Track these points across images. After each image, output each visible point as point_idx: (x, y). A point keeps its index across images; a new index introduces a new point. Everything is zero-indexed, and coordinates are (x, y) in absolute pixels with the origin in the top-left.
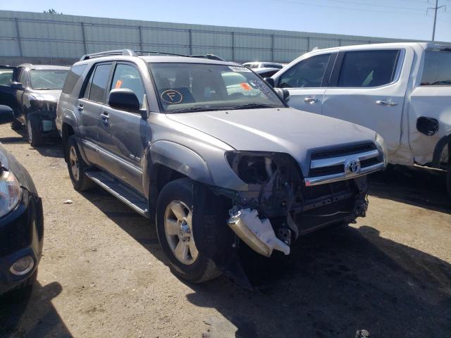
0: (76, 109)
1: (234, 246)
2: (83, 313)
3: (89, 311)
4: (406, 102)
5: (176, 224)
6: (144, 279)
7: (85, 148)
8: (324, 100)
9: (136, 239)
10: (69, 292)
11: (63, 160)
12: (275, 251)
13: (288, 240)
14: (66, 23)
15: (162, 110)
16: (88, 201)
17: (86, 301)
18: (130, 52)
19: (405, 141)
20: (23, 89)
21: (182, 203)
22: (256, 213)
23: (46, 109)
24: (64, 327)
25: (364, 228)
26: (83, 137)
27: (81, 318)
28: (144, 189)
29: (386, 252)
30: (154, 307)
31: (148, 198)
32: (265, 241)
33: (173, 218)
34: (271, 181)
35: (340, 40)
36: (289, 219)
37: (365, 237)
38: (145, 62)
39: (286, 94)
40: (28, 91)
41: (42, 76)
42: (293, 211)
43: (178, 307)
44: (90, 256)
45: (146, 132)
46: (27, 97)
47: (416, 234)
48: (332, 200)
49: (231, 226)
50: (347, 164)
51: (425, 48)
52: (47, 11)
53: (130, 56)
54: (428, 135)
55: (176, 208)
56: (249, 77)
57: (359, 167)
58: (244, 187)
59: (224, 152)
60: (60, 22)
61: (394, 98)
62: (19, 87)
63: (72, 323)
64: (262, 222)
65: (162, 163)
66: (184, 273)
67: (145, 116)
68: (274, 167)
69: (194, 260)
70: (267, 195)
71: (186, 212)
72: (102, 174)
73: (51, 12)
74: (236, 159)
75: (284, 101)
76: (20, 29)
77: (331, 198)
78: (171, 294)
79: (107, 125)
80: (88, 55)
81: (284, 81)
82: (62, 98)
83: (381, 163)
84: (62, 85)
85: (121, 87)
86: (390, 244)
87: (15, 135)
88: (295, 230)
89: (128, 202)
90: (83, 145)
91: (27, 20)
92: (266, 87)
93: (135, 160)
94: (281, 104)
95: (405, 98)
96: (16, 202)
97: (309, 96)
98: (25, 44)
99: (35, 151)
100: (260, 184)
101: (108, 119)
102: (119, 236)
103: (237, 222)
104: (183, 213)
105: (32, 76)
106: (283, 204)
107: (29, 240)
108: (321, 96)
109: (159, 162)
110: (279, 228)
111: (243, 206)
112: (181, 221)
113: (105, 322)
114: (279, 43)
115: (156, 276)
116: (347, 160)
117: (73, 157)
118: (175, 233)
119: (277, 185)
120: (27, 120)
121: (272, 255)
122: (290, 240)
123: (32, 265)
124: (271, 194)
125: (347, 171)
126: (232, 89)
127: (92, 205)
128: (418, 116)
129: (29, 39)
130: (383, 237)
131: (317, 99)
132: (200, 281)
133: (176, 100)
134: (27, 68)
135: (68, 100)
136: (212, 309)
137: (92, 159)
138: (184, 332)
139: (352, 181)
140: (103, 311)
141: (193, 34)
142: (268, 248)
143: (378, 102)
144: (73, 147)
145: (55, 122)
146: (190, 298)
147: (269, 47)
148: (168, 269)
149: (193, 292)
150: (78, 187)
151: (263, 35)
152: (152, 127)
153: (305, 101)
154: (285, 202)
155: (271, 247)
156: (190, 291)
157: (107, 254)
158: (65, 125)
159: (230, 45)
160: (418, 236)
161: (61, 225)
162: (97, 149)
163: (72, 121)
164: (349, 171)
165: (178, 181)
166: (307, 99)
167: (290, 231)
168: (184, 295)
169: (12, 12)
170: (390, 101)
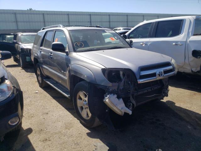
0: (39, 52)
1: (107, 111)
2: (41, 141)
3: (44, 141)
4: (187, 43)
5: (81, 101)
6: (68, 126)
7: (43, 69)
8: (149, 44)
9: (65, 108)
10: (35, 132)
11: (34, 74)
12: (125, 113)
13: (131, 108)
14: (37, 14)
15: (75, 51)
16: (45, 92)
17: (43, 136)
18: (61, 26)
19: (187, 61)
20: (18, 44)
21: (84, 92)
22: (116, 96)
23: (28, 52)
24: (33, 148)
25: (168, 102)
26: (42, 64)
27: (40, 143)
28: (68, 86)
29: (178, 113)
30: (72, 138)
31: (69, 90)
32: (120, 108)
33: (80, 99)
34: (123, 81)
35: (158, 16)
36: (131, 98)
37: (169, 105)
38: (67, 30)
39: (131, 42)
40: (20, 45)
41: (26, 38)
42: (134, 95)
43: (83, 138)
44: (45, 116)
45: (68, 61)
46: (19, 47)
47: (192, 104)
48: (151, 89)
49: (105, 102)
50: (158, 73)
51: (195, 18)
52: (29, 9)
53: (61, 28)
54: (197, 58)
55: (81, 94)
56: (114, 35)
57: (163, 74)
58: (110, 84)
59: (101, 69)
60: (34, 14)
61: (181, 42)
62: (16, 43)
63: (36, 146)
64: (119, 100)
65: (74, 74)
66: (86, 123)
67: (67, 54)
68: (124, 75)
69: (90, 117)
70: (121, 88)
71: (86, 96)
72: (51, 80)
73: (31, 9)
74: (107, 72)
75: (131, 45)
76: (17, 18)
77: (151, 88)
78: (80, 133)
79: (52, 58)
80: (44, 28)
81: (131, 36)
82: (33, 47)
83: (174, 72)
84: (33, 41)
85: (57, 42)
86: (180, 109)
87: (15, 63)
88: (134, 103)
89: (61, 92)
90: (42, 67)
91: (20, 14)
92: (122, 39)
93: (64, 73)
94: (129, 46)
95: (186, 41)
96: (10, 93)
97: (143, 42)
98: (19, 24)
99: (24, 70)
100: (118, 82)
101: (52, 55)
102: (58, 107)
103: (107, 100)
104: (85, 97)
105: (22, 38)
106: (129, 91)
107: (17, 109)
108: (148, 42)
109: (73, 74)
110: (127, 103)
111: (110, 93)
112: (83, 100)
113: (51, 145)
114: (130, 19)
115: (73, 125)
116: (157, 71)
117: (39, 73)
118: (81, 106)
119: (126, 83)
120: (20, 57)
121: (124, 115)
122: (132, 108)
123: (18, 121)
124: (123, 87)
125: (157, 76)
126: (107, 40)
127: (47, 93)
128: (193, 50)
129: (21, 22)
130: (177, 105)
131: (146, 44)
132: (92, 127)
133: (81, 46)
134: (20, 34)
135: (36, 48)
136: (97, 139)
137: (46, 73)
138: (85, 150)
139: (161, 80)
140: (50, 140)
141: (92, 16)
142: (122, 112)
143: (174, 44)
144: (38, 68)
145: (31, 58)
146: (88, 134)
147: (126, 20)
148: (79, 121)
149: (90, 132)
150: (41, 86)
151: (123, 15)
152: (70, 58)
153: (141, 45)
154: (130, 91)
155: (123, 111)
156: (88, 131)
157: (52, 115)
158: (35, 58)
159: (108, 20)
160: (193, 105)
161: (33, 102)
162: (48, 69)
163: (38, 57)
164: (158, 76)
165: (82, 82)
166: (141, 43)
167: (131, 104)
168: (85, 133)
169: (13, 10)
170: (179, 43)
